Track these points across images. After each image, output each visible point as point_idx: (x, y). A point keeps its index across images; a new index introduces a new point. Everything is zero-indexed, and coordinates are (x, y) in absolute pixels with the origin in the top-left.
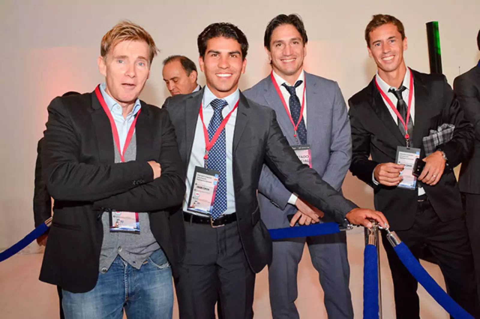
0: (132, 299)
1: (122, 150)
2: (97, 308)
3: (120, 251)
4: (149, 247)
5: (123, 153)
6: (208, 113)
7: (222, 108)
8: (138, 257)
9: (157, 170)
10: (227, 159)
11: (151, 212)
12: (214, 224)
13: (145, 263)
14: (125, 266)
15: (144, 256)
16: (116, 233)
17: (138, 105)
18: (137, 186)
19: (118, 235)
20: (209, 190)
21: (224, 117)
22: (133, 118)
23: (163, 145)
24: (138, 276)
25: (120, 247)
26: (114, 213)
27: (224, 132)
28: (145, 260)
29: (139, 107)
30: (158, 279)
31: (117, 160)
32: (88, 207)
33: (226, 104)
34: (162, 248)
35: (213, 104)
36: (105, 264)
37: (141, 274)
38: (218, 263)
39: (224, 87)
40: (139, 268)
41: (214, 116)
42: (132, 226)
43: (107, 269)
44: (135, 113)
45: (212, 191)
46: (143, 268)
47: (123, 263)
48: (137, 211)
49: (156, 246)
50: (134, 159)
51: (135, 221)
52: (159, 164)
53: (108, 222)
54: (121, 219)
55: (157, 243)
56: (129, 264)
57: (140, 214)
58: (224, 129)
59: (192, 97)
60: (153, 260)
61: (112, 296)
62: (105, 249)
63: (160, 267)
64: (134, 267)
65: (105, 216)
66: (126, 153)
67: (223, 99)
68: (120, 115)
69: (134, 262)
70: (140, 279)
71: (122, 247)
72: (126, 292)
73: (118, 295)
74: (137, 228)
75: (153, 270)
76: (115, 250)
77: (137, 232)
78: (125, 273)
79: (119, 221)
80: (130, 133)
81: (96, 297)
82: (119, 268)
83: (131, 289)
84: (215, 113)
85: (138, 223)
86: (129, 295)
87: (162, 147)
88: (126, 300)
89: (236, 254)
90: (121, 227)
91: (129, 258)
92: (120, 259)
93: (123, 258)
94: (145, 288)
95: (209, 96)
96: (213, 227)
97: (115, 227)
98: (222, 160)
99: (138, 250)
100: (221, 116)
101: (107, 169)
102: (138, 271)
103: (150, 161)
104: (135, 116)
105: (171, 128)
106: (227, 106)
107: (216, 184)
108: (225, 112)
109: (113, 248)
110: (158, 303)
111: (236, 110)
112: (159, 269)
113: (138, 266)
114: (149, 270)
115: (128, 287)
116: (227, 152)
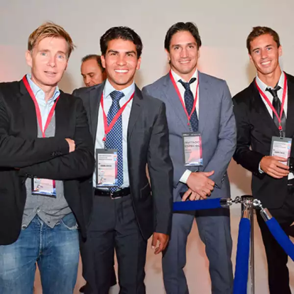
0: (44, 254)
1: (43, 129)
2: (16, 258)
3: (38, 211)
4: (62, 211)
5: (45, 130)
6: (107, 102)
7: (120, 99)
8: (53, 218)
9: (72, 146)
10: (123, 141)
11: (65, 180)
12: (113, 196)
13: (58, 224)
14: (41, 224)
15: (57, 218)
16: (36, 196)
17: (57, 92)
18: (55, 157)
19: (38, 198)
20: (111, 166)
21: (121, 106)
22: (53, 103)
23: (77, 126)
24: (51, 235)
25: (38, 208)
26: (35, 180)
27: (121, 119)
28: (58, 221)
29: (59, 94)
30: (68, 238)
31: (40, 136)
32: (14, 172)
33: (123, 95)
34: (73, 212)
35: (112, 95)
36: (26, 222)
37: (54, 233)
38: (116, 229)
39: (121, 81)
40: (52, 228)
41: (113, 105)
42: (50, 191)
43: (26, 226)
44: (55, 99)
45: (114, 166)
46: (56, 228)
47: (40, 222)
48: (54, 179)
49: (69, 210)
50: (53, 135)
51: (52, 187)
52: (73, 141)
53: (30, 187)
54: (41, 185)
55: (69, 208)
56: (44, 223)
57: (57, 182)
58: (121, 116)
59: (94, 89)
60: (64, 222)
61: (29, 249)
62: (27, 209)
63: (70, 229)
64: (49, 226)
65: (28, 181)
66: (47, 130)
67: (120, 91)
68: (43, 100)
69: (49, 222)
70: (53, 237)
71: (40, 208)
72: (40, 247)
73: (34, 249)
74: (54, 193)
75: (64, 230)
76: (34, 210)
77: (53, 196)
78: (41, 230)
79: (39, 186)
80: (50, 114)
81: (16, 248)
82: (36, 226)
83: (45, 245)
84: (113, 102)
85: (55, 189)
86: (43, 250)
87: (76, 128)
88: (40, 254)
89: (131, 222)
90: (41, 191)
91: (45, 219)
92: (37, 218)
93: (41, 218)
94: (57, 245)
95: (109, 88)
96: (112, 198)
97: (35, 191)
98: (119, 142)
99: (53, 212)
100: (119, 106)
101: (32, 142)
102: (52, 230)
103: (66, 138)
104: (55, 101)
105: (84, 112)
106: (124, 97)
107: (116, 160)
108: (122, 102)
109: (33, 209)
110: (67, 259)
111: (131, 101)
112: (68, 230)
113: (52, 225)
114: (60, 230)
115: (42, 243)
116: (123, 135)
